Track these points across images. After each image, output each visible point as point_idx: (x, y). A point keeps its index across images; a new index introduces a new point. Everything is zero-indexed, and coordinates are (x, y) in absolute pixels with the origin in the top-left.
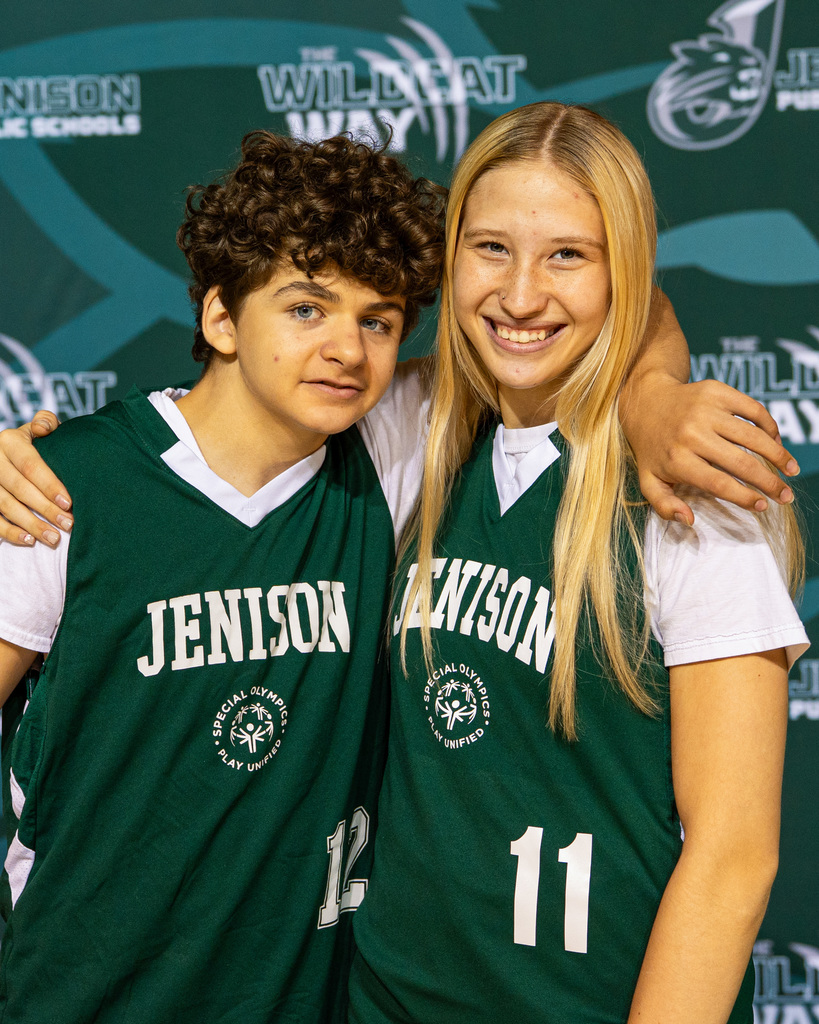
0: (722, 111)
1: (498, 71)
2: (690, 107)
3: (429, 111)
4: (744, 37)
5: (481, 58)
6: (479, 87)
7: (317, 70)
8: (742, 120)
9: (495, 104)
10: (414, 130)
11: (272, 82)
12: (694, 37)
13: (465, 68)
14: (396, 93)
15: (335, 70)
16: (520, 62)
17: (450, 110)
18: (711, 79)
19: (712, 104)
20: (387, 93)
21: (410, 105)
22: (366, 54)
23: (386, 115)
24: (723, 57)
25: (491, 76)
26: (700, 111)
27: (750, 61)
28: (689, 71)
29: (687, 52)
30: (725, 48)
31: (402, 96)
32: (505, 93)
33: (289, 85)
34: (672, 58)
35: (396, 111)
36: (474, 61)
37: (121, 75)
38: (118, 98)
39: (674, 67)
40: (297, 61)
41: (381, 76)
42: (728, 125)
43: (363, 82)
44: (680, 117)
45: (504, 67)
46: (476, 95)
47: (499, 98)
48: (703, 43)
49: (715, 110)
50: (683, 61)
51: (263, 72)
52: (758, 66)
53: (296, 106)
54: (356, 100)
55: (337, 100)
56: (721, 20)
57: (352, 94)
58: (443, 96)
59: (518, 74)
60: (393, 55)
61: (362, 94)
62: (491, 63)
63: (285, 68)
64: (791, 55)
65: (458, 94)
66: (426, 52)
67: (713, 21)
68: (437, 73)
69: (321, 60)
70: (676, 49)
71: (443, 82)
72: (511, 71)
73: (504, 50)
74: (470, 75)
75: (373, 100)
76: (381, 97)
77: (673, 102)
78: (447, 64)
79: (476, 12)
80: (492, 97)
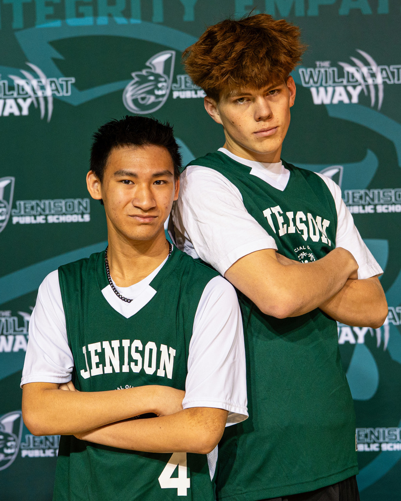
0: (152, 99)
1: (64, 83)
2: (139, 97)
3: (37, 99)
4: (160, 70)
5: (58, 78)
6: (57, 90)
8: (160, 102)
9: (63, 96)
12: (140, 70)
13: (51, 82)
14: (24, 92)
16: (73, 80)
17: (46, 99)
18: (148, 86)
19: (148, 96)
20: (21, 92)
21: (30, 97)
22: (12, 77)
23: (21, 101)
24: (152, 78)
25: (61, 85)
26: (143, 99)
27: (162, 79)
28: (139, 83)
29: (138, 76)
30: (152, 74)
31: (27, 93)
32: (67, 92)
34: (132, 78)
35: (25, 99)
36: (55, 79)
39: (133, 82)
41: (18, 85)
42: (154, 104)
43: (11, 88)
44: (135, 101)
45: (67, 82)
46: (56, 93)
47: (65, 94)
48: (144, 72)
49: (149, 98)
50: (136, 79)
52: (165, 81)
54: (9, 95)
56: (150, 63)
57: (7, 93)
58: (43, 93)
59: (72, 84)
60: (23, 77)
61: (11, 93)
62: (61, 80)
64: (178, 77)
65: (49, 92)
66: (36, 76)
67: (148, 64)
68: (40, 84)
70: (133, 75)
71: (43, 88)
72: (69, 83)
73: (66, 75)
74: (53, 85)
75: (15, 95)
76: (19, 94)
77: (132, 95)
78: (44, 80)
79: (55, 60)
80: (62, 94)
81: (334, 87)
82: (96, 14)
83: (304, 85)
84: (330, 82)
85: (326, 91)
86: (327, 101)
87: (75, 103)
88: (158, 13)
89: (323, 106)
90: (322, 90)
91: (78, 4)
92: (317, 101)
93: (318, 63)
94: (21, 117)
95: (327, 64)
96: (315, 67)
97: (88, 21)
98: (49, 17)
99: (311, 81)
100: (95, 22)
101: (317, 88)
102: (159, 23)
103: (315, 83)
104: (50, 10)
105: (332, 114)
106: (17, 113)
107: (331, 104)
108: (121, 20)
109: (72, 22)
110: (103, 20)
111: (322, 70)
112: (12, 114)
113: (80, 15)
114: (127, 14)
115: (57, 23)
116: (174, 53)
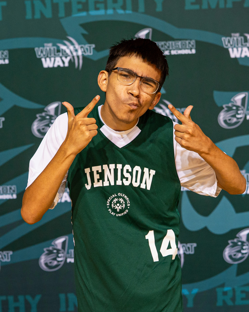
1: (88, 48)
3: (73, 57)
5: (85, 45)
6: (84, 51)
7: (48, 49)
10: (70, 62)
11: (38, 51)
13: (81, 47)
15: (52, 48)
17: (78, 57)
20: (64, 53)
21: (69, 56)
22: (59, 45)
23: (64, 58)
31: (67, 54)
32: (90, 53)
33: (42, 52)
35: (66, 57)
36: (83, 46)
37: (4, 50)
38: (3, 56)
40: (44, 46)
41: (62, 50)
43: (58, 51)
45: (90, 47)
46: (84, 53)
51: (36, 49)
53: (44, 56)
54: (57, 55)
55: (53, 55)
56: (138, 36)
58: (77, 54)
59: (93, 48)
60: (65, 45)
61: (58, 53)
62: (87, 46)
63: (41, 48)
65: (80, 53)
66: (72, 44)
67: (136, 36)
68: (75, 48)
69: (49, 46)
71: (76, 51)
72: (92, 48)
74: (82, 49)
75: (61, 55)
78: (77, 46)
79: (84, 35)
80: (88, 54)
81: (242, 48)
82: (106, 8)
83: (225, 47)
84: (240, 45)
85: (238, 50)
86: (238, 56)
87: (95, 59)
88: (142, 7)
89: (236, 59)
90: (235, 49)
91: (96, 3)
92: (232, 55)
93: (233, 34)
94: (64, 67)
95: (237, 35)
96: (231, 36)
97: (101, 12)
98: (79, 10)
99: (229, 45)
100: (106, 12)
101: (233, 48)
102: (142, 13)
103: (231, 45)
104: (80, 6)
105: (241, 63)
106: (62, 65)
107: (241, 58)
108: (121, 12)
109: (93, 13)
110: (110, 12)
111: (235, 38)
112: (59, 66)
113: (97, 9)
114: (124, 8)
115: (84, 14)
116: (151, 29)
